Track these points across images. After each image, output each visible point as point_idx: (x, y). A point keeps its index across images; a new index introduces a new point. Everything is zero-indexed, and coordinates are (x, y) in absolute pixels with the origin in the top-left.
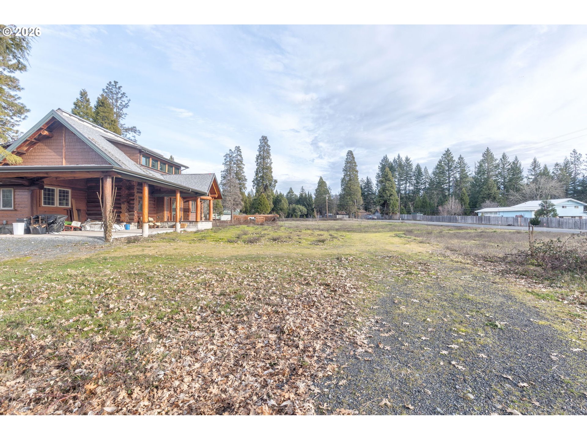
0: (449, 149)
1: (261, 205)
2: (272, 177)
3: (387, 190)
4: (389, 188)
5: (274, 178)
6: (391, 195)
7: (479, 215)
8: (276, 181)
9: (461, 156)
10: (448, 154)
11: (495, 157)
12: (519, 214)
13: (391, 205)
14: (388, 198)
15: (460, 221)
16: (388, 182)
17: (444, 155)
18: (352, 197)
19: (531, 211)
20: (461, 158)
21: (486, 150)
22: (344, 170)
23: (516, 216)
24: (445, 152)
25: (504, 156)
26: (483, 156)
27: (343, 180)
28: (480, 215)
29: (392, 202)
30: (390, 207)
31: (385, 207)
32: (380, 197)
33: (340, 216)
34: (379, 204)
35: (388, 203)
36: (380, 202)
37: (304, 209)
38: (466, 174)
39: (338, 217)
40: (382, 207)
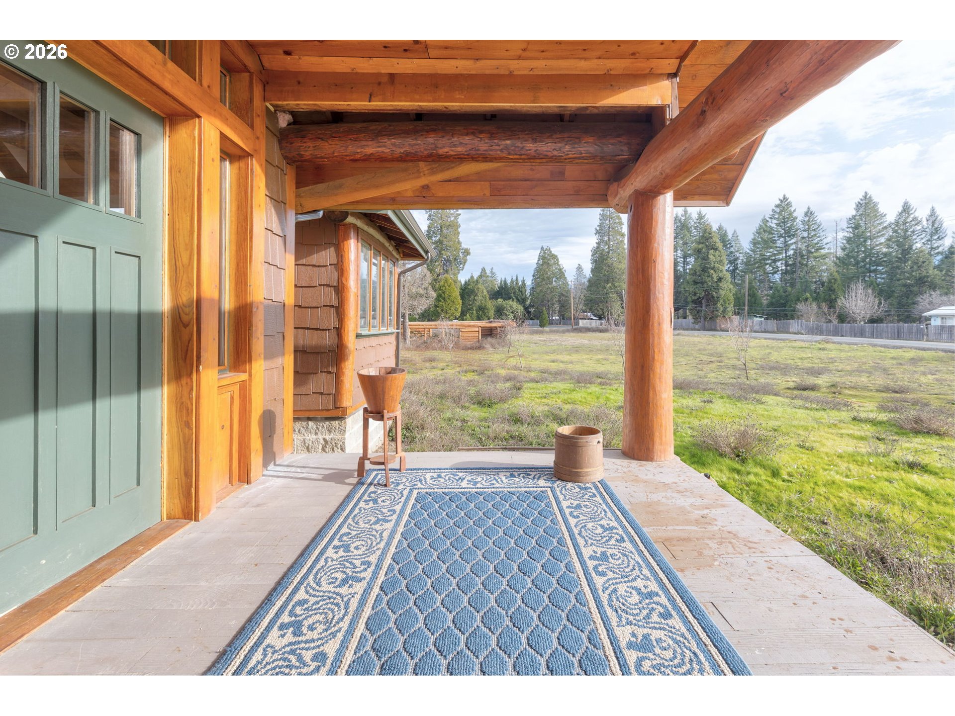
0: (787, 196)
1: (444, 299)
2: (459, 243)
3: (713, 268)
4: (716, 265)
5: (464, 246)
6: (720, 279)
7: (932, 323)
8: (467, 252)
9: (809, 209)
10: (784, 205)
11: (882, 209)
13: (721, 301)
14: (714, 285)
16: (712, 251)
17: (777, 206)
18: (616, 284)
20: (809, 213)
21: (862, 197)
22: (597, 232)
24: (778, 202)
26: (857, 210)
27: (595, 251)
28: (934, 321)
29: (722, 292)
30: (719, 305)
31: (704, 306)
32: (695, 283)
33: (585, 321)
34: (694, 298)
35: (713, 297)
36: (695, 294)
37: (520, 308)
38: (817, 243)
39: (582, 323)
40: (696, 303)
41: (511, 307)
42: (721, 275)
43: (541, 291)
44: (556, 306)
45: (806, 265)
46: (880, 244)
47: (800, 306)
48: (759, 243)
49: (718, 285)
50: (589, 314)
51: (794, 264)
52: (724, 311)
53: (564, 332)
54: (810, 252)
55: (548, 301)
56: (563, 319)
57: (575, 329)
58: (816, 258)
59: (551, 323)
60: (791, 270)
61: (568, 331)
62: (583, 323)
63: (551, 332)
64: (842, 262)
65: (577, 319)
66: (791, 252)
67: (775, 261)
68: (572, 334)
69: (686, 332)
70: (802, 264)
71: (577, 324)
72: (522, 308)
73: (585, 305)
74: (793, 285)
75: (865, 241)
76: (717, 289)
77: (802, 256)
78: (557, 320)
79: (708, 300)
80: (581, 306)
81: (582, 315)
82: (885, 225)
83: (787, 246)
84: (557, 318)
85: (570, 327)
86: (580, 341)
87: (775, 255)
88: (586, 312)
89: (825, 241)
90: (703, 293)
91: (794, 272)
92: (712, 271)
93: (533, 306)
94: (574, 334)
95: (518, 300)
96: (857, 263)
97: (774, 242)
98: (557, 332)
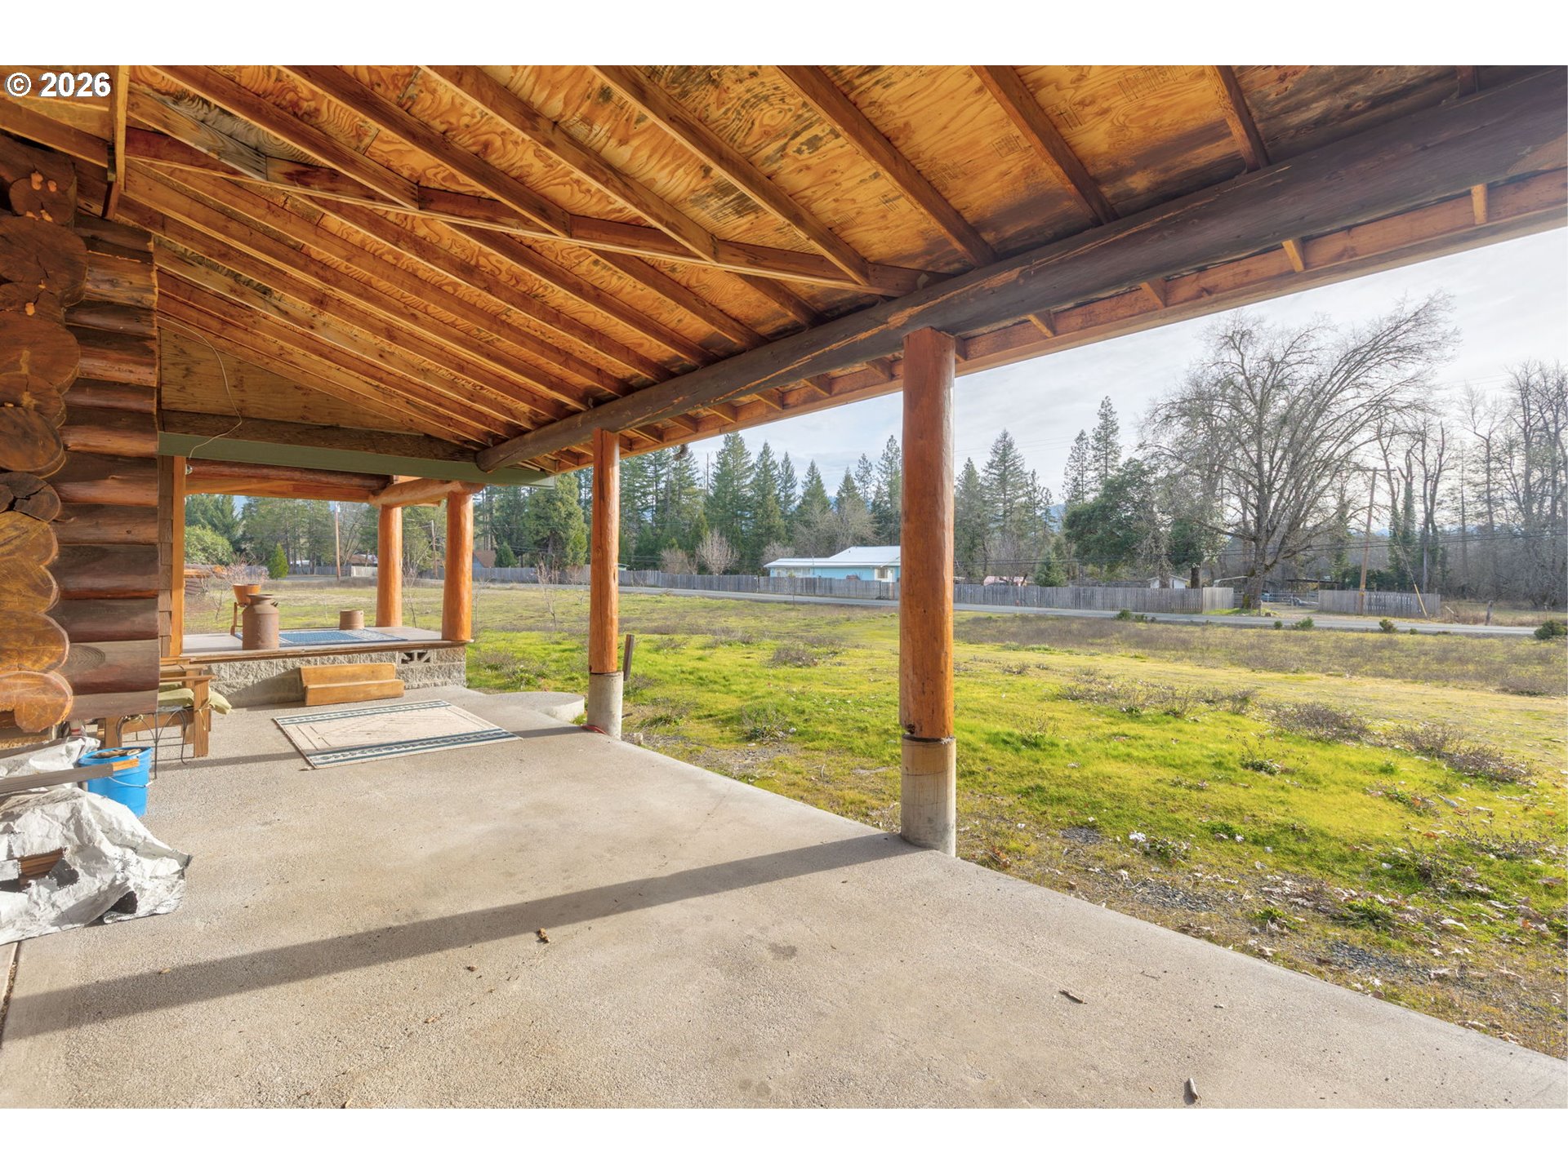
3: (561, 500)
4: (565, 496)
6: (570, 515)
7: (772, 575)
12: (851, 573)
13: (571, 544)
14: (563, 522)
15: (762, 589)
19: (874, 568)
23: (849, 577)
25: (766, 451)
28: (774, 574)
29: (572, 533)
30: (568, 549)
31: (550, 549)
32: (539, 517)
33: (363, 569)
34: (536, 538)
35: (561, 538)
36: (538, 533)
37: (222, 544)
38: (689, 477)
39: (355, 572)
40: (539, 546)
41: (199, 539)
42: (571, 509)
43: (271, 512)
44: (302, 541)
45: (678, 503)
46: (746, 486)
47: (665, 554)
48: (627, 469)
49: (567, 523)
50: (370, 557)
51: (665, 501)
52: (575, 558)
53: (321, 586)
54: (682, 487)
55: (286, 532)
56: (319, 564)
57: (343, 582)
58: (687, 494)
59: (294, 570)
60: (662, 508)
61: (330, 585)
62: (358, 573)
63: (295, 586)
64: (711, 502)
65: (347, 565)
66: (662, 485)
67: (645, 494)
68: (337, 589)
69: (523, 586)
70: (673, 501)
71: (349, 573)
72: (227, 543)
73: (363, 541)
74: (663, 528)
75: (732, 480)
76: (566, 527)
77: (673, 491)
78: (306, 566)
79: (555, 542)
80: (355, 543)
81: (356, 558)
82: (750, 464)
83: (657, 477)
84: (306, 562)
85: (333, 579)
86: (353, 599)
87: (644, 487)
88: (365, 553)
89: (697, 476)
90: (548, 533)
91: (665, 510)
92: (559, 504)
93: (251, 540)
94: (342, 590)
95: (215, 527)
96: (725, 506)
97: (643, 469)
98: (308, 586)
